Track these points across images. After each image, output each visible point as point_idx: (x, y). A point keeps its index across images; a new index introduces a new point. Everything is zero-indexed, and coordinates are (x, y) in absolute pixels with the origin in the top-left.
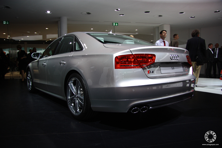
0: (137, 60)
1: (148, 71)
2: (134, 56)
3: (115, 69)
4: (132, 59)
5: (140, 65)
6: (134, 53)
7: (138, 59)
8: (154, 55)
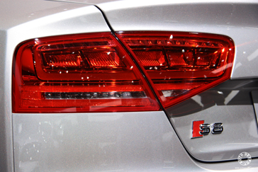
0: (137, 65)
1: (196, 124)
2: (123, 45)
3: (14, 111)
4: (111, 58)
5: (152, 89)
6: (120, 28)
7: (144, 63)
8: (227, 42)
